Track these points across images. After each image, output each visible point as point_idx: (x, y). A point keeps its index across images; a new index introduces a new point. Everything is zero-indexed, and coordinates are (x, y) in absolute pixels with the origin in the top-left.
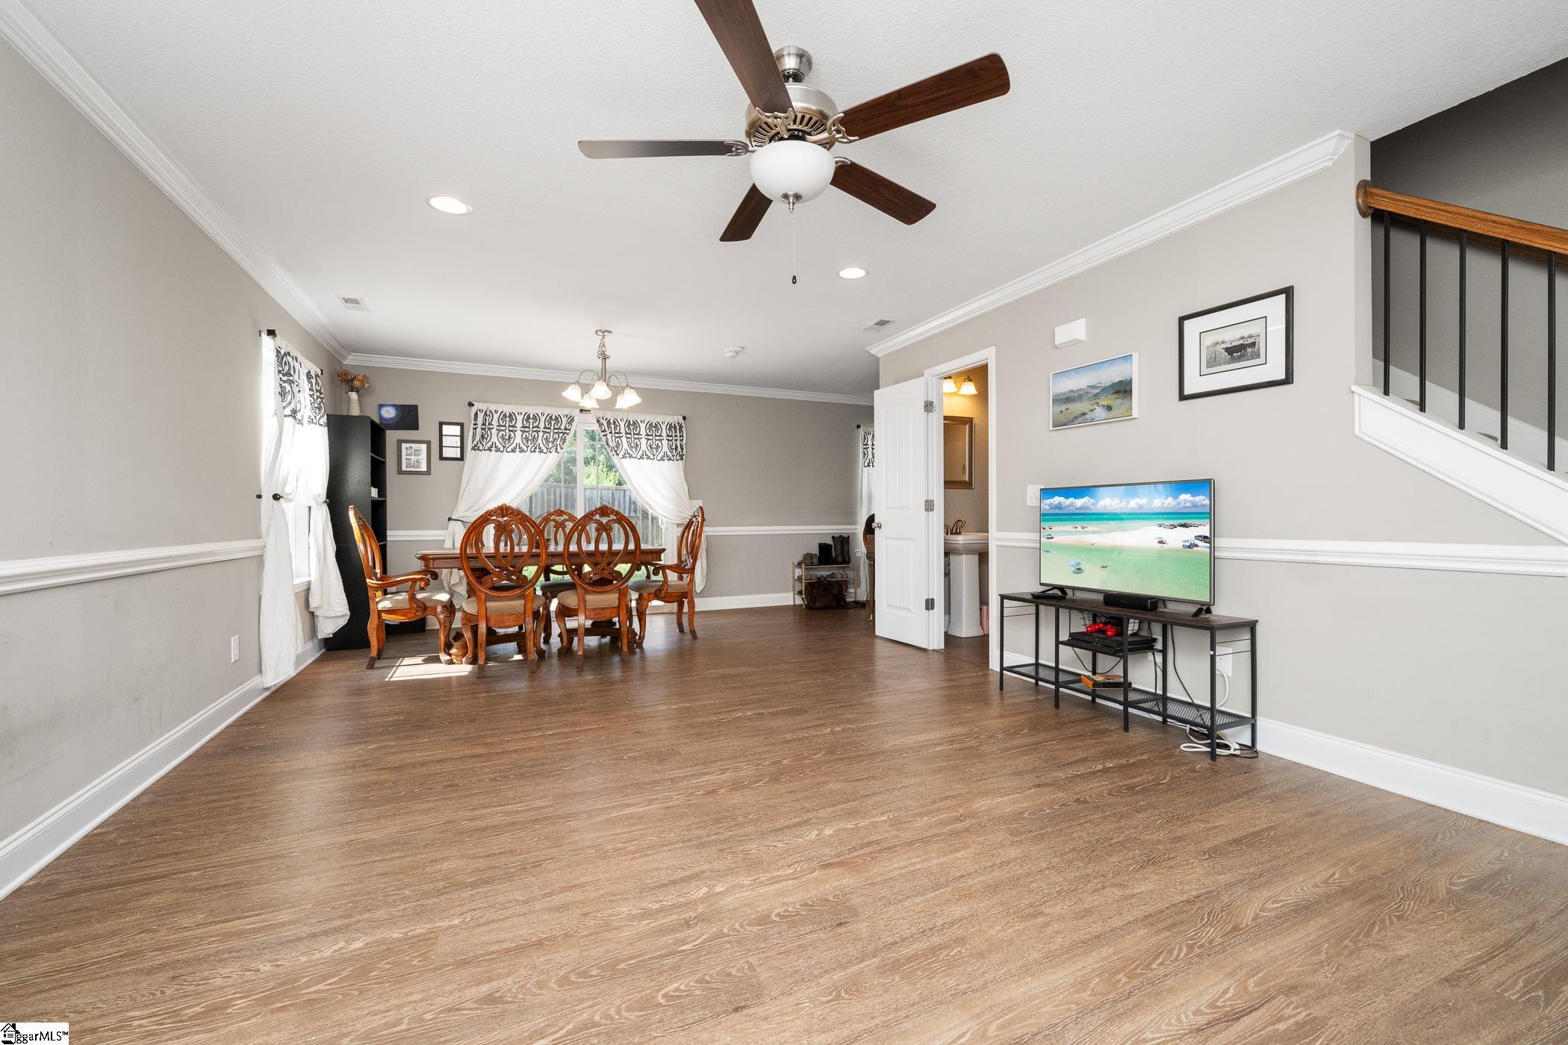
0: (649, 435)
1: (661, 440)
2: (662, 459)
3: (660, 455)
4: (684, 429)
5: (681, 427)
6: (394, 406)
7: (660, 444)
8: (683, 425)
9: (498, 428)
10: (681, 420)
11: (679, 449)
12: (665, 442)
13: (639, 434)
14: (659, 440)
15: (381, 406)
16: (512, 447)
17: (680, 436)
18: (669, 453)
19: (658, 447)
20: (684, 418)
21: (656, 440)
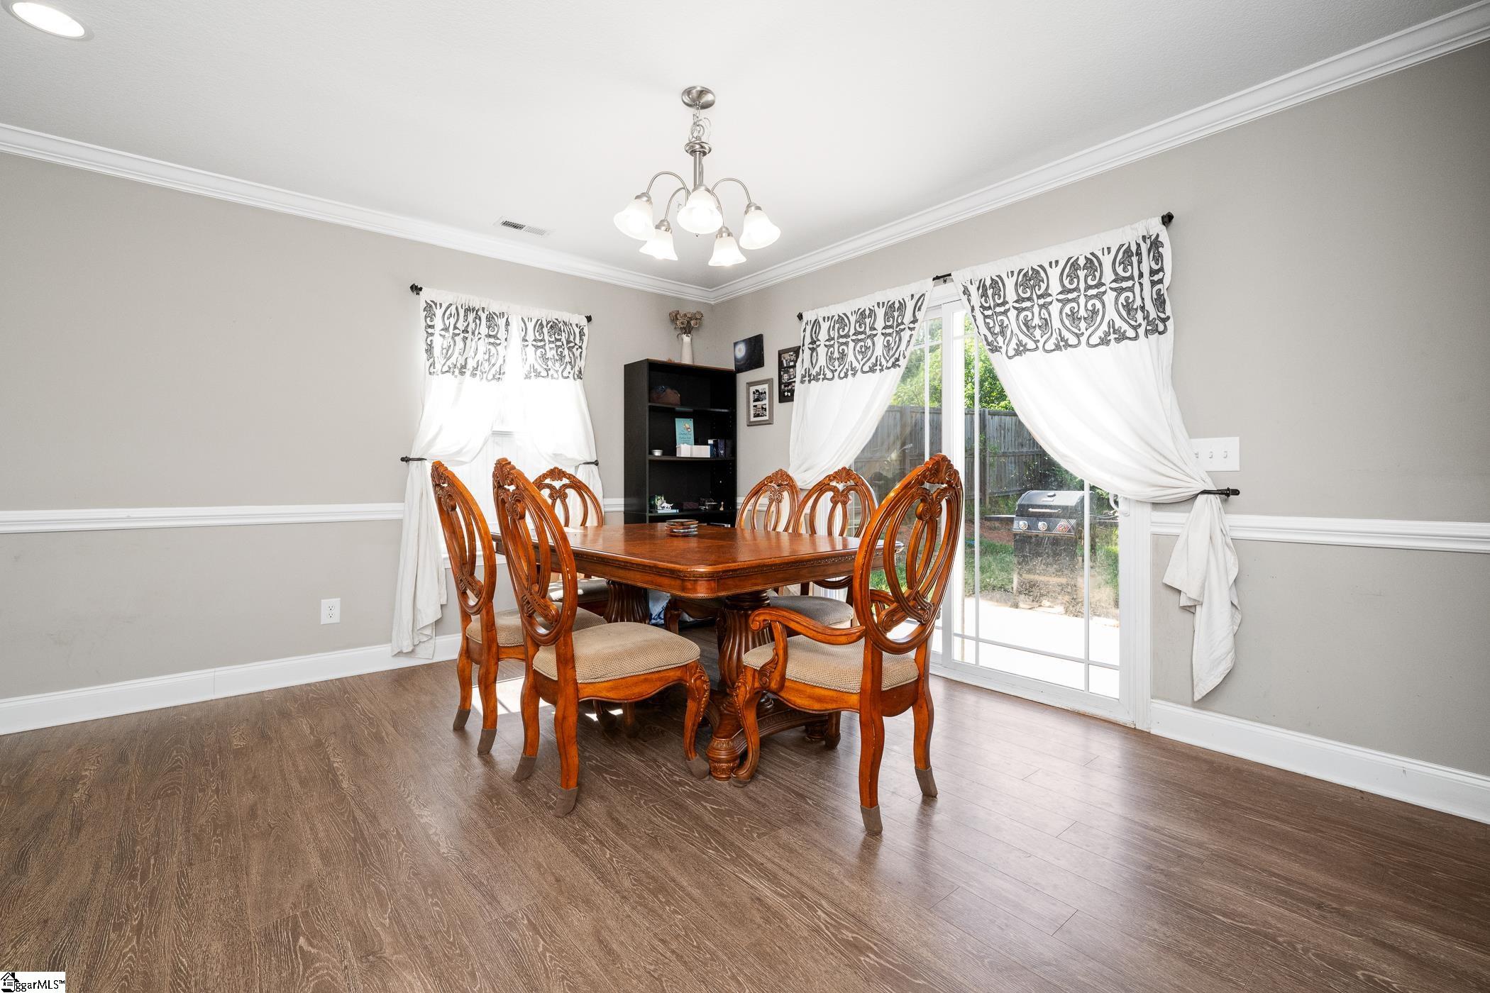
0: (1070, 291)
1: (1099, 296)
2: (1104, 341)
3: (1100, 333)
4: (1166, 252)
5: (1156, 244)
6: (744, 341)
7: (1099, 305)
8: (1164, 238)
9: (827, 343)
10: (1156, 227)
11: (1149, 306)
12: (1110, 297)
13: (1046, 294)
14: (1096, 296)
15: (736, 344)
16: (869, 364)
17: (1153, 272)
18: (1119, 323)
19: (1094, 312)
20: (1167, 219)
21: (1089, 298)
